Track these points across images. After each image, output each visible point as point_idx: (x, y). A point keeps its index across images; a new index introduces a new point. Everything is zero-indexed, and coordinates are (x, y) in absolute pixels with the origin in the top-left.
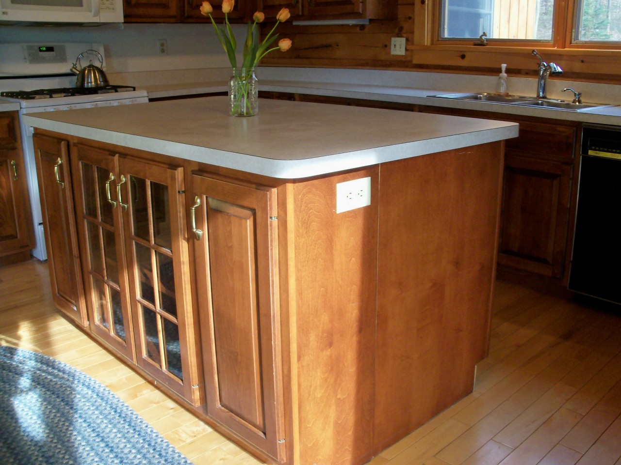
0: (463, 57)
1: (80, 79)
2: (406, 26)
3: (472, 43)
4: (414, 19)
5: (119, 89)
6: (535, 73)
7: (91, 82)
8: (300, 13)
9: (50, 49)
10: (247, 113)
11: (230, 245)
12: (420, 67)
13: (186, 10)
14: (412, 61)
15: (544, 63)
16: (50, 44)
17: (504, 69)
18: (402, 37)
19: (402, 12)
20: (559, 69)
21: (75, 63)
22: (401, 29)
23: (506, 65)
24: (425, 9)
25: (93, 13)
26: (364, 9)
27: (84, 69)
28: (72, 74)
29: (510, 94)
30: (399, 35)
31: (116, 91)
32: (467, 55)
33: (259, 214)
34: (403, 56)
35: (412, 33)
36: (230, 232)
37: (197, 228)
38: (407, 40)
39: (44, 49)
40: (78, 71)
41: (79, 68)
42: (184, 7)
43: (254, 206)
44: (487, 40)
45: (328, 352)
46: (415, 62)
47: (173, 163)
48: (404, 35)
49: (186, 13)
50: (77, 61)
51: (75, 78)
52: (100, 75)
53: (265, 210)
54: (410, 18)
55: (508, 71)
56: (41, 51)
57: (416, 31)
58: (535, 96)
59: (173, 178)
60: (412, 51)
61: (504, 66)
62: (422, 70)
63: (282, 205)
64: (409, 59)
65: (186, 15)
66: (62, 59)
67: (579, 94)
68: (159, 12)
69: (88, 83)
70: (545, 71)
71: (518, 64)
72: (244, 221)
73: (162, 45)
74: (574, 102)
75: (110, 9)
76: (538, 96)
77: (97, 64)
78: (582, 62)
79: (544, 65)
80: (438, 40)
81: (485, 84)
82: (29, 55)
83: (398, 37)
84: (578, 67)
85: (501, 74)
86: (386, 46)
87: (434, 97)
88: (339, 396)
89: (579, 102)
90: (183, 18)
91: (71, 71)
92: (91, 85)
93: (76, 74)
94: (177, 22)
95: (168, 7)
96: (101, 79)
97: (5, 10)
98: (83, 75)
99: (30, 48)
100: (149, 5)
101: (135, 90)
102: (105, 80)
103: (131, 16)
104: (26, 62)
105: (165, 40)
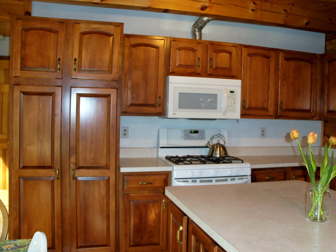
1: (211, 151)
5: (233, 161)
7: (217, 154)
9: (196, 132)
13: (279, 112)
16: (196, 129)
25: (222, 113)
27: (214, 146)
28: (207, 147)
31: (231, 162)
39: (193, 132)
40: (210, 146)
41: (211, 144)
42: (278, 109)
49: (279, 114)
50: (210, 140)
51: (208, 149)
52: (223, 150)
56: (191, 133)
65: (279, 115)
66: (203, 138)
68: (263, 112)
69: (215, 154)
73: (263, 131)
75: (233, 111)
77: (222, 143)
82: (185, 135)
90: (277, 116)
91: (207, 145)
92: (218, 156)
93: (209, 147)
94: (272, 118)
95: (268, 110)
96: (223, 153)
97: (174, 112)
98: (213, 149)
99: (185, 131)
100: (256, 108)
101: (243, 162)
102: (226, 153)
103: (244, 115)
104: (182, 139)
105: (265, 128)
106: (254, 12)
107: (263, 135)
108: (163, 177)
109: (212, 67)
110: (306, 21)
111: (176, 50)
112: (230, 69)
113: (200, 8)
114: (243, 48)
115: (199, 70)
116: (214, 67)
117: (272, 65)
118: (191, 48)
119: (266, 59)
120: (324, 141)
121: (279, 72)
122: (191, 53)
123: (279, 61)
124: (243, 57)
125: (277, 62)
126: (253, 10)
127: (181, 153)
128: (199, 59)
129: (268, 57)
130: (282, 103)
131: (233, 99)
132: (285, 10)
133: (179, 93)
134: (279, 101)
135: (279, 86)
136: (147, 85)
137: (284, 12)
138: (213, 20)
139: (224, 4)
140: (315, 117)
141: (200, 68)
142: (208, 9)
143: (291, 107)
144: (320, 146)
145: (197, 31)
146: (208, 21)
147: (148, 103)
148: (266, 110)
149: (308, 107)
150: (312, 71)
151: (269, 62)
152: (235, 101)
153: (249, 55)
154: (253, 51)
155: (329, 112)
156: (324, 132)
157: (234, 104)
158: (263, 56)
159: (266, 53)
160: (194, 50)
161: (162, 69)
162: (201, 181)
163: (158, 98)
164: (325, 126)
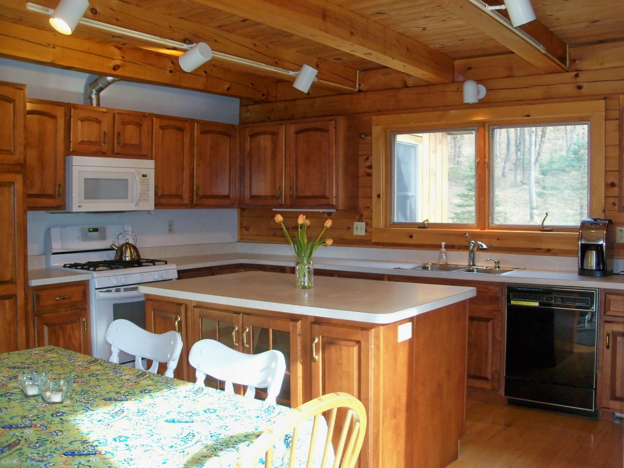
0: (411, 237)
1: (119, 254)
2: (365, 214)
3: (417, 226)
4: (372, 209)
5: (156, 263)
6: (466, 248)
7: (128, 257)
8: (283, 204)
9: (96, 230)
10: (308, 286)
11: (340, 362)
12: (378, 244)
13: (195, 199)
14: (371, 240)
15: (473, 241)
16: (95, 226)
17: (443, 246)
18: (362, 221)
19: (362, 203)
20: (485, 246)
21: (114, 241)
22: (361, 216)
23: (445, 243)
24: (380, 202)
25: (134, 204)
26: (337, 202)
27: (122, 246)
28: (112, 249)
29: (448, 263)
30: (360, 220)
31: (154, 265)
32: (414, 236)
33: (363, 343)
34: (363, 236)
35: (371, 218)
36: (341, 355)
37: (315, 355)
38: (367, 224)
39: (92, 230)
40: (116, 247)
41: (117, 245)
42: (193, 196)
43: (360, 339)
44: (428, 224)
45: (393, 421)
46: (373, 241)
47: (294, 318)
48: (364, 220)
50: (116, 239)
51: (114, 252)
52: (135, 251)
53: (367, 341)
54: (368, 208)
55: (446, 247)
56: (90, 231)
57: (373, 218)
58: (467, 264)
59: (295, 327)
60: (371, 232)
61: (443, 244)
62: (378, 246)
63: (377, 338)
64: (368, 238)
65: (195, 203)
66: (103, 238)
67: (498, 262)
68: (177, 201)
69: (125, 257)
70: (474, 247)
71: (454, 241)
72: (352, 348)
73: (170, 225)
74: (495, 268)
75: (145, 200)
76: (469, 265)
77: (131, 242)
78: (498, 239)
79: (472, 243)
80: (390, 224)
81: (430, 257)
82: (82, 235)
83: (359, 221)
84: (496, 243)
85: (441, 250)
86: (349, 228)
87: (399, 268)
88: (398, 449)
89: (499, 268)
90: (192, 205)
91: (111, 246)
92: (128, 259)
93: (115, 249)
94: (187, 208)
95: (182, 198)
96: (135, 255)
97: (80, 204)
98: (121, 250)
99: (83, 230)
100: (170, 196)
101: (166, 263)
102: (138, 255)
103: (157, 205)
104: (79, 240)
105: (172, 221)
106: (171, 74)
107: (170, 230)
108: (82, 288)
109: (119, 143)
110: (227, 86)
111: (78, 121)
112: (139, 147)
113: (112, 67)
114: (154, 118)
115: (105, 147)
116: (122, 144)
117: (187, 141)
118: (96, 119)
119: (180, 132)
120: (241, 235)
121: (194, 149)
122: (95, 125)
123: (194, 135)
124: (154, 130)
125: (192, 136)
126: (171, 72)
127: (83, 259)
128: (105, 134)
129: (181, 130)
130: (198, 188)
131: (146, 184)
132: (205, 72)
133: (85, 179)
134: (195, 186)
135: (195, 166)
136: (43, 168)
137: (204, 74)
138: (120, 80)
139: (140, 63)
140: (234, 204)
141: (106, 145)
142: (121, 69)
143: (208, 193)
144: (237, 241)
145: (94, 93)
146: (113, 81)
147: (45, 193)
148: (180, 197)
149: (226, 193)
150: (230, 147)
151: (183, 136)
152: (147, 187)
153: (161, 128)
154: (165, 123)
155: (252, 197)
156: (241, 224)
157: (148, 191)
158: (176, 129)
159: (180, 124)
160: (99, 122)
161: (61, 147)
162: (125, 290)
163: (57, 186)
164: (241, 216)
